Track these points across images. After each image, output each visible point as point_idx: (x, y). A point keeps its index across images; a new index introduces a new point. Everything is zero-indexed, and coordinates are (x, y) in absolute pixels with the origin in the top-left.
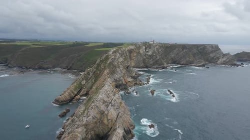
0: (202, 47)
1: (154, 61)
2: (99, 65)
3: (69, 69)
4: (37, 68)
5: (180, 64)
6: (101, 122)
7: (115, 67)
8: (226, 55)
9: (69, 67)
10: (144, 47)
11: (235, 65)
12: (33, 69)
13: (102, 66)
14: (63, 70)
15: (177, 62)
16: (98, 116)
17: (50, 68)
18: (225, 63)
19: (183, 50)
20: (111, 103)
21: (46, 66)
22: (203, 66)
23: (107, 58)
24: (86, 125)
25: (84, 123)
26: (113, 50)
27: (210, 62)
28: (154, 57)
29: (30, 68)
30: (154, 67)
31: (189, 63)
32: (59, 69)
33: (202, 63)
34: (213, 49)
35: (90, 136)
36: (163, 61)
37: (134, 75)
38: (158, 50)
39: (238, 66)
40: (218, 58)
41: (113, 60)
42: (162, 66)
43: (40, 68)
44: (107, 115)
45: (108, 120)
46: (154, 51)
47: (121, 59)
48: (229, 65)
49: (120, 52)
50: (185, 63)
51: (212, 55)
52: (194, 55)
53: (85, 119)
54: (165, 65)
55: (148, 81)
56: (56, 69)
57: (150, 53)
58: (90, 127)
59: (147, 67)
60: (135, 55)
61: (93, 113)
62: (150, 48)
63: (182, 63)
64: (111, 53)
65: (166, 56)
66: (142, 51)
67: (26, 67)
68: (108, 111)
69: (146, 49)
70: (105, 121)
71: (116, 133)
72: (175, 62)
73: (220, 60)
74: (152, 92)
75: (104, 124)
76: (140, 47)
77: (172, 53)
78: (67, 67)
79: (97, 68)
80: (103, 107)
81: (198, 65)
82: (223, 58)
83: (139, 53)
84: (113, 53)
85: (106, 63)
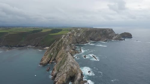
0: (105, 31)
1: (81, 40)
2: (58, 45)
3: (37, 46)
4: (17, 46)
5: (95, 41)
6: (72, 71)
7: (66, 45)
8: (117, 35)
9: (36, 45)
10: (76, 33)
11: (121, 40)
12: (15, 47)
13: (60, 45)
14: (33, 47)
15: (93, 39)
16: (71, 69)
17: (25, 46)
18: (116, 39)
19: (96, 33)
20: (74, 63)
21: (23, 45)
22: (106, 41)
23: (62, 41)
24: (67, 73)
25: (66, 72)
26: (63, 36)
27: (109, 38)
28: (81, 38)
29: (13, 46)
30: (82, 43)
31: (99, 40)
32: (30, 46)
33: (106, 40)
34: (110, 32)
35: (68, 77)
36: (86, 39)
37: (73, 48)
38: (83, 34)
39: (122, 40)
40: (113, 36)
41: (65, 41)
42: (86, 42)
43: (19, 46)
44: (74, 68)
45: (74, 70)
46: (81, 34)
47: (67, 41)
48: (118, 40)
49: (67, 37)
50: (97, 40)
51: (110, 35)
52: (101, 35)
53: (66, 70)
54: (87, 41)
55: (81, 51)
56: (28, 46)
57: (79, 36)
58: (68, 73)
59: (78, 43)
60: (72, 37)
61: (69, 68)
62: (79, 33)
63: (95, 40)
64: (63, 38)
65: (87, 36)
66: (75, 35)
67: (11, 46)
68: (74, 66)
69: (77, 33)
70: (73, 71)
71: (78, 75)
72: (91, 40)
73: (114, 37)
74: (85, 57)
75: (73, 72)
76: (74, 32)
77: (90, 35)
78: (35, 45)
79: (58, 46)
80: (72, 65)
81: (103, 40)
82: (115, 36)
83: (74, 35)
84: (64, 38)
85: (62, 44)
